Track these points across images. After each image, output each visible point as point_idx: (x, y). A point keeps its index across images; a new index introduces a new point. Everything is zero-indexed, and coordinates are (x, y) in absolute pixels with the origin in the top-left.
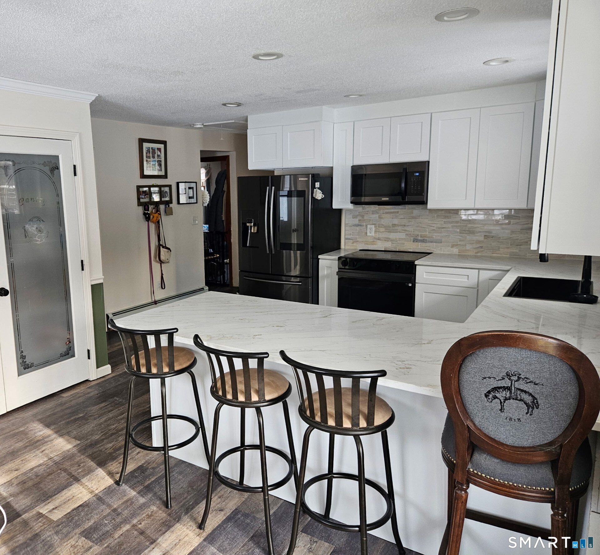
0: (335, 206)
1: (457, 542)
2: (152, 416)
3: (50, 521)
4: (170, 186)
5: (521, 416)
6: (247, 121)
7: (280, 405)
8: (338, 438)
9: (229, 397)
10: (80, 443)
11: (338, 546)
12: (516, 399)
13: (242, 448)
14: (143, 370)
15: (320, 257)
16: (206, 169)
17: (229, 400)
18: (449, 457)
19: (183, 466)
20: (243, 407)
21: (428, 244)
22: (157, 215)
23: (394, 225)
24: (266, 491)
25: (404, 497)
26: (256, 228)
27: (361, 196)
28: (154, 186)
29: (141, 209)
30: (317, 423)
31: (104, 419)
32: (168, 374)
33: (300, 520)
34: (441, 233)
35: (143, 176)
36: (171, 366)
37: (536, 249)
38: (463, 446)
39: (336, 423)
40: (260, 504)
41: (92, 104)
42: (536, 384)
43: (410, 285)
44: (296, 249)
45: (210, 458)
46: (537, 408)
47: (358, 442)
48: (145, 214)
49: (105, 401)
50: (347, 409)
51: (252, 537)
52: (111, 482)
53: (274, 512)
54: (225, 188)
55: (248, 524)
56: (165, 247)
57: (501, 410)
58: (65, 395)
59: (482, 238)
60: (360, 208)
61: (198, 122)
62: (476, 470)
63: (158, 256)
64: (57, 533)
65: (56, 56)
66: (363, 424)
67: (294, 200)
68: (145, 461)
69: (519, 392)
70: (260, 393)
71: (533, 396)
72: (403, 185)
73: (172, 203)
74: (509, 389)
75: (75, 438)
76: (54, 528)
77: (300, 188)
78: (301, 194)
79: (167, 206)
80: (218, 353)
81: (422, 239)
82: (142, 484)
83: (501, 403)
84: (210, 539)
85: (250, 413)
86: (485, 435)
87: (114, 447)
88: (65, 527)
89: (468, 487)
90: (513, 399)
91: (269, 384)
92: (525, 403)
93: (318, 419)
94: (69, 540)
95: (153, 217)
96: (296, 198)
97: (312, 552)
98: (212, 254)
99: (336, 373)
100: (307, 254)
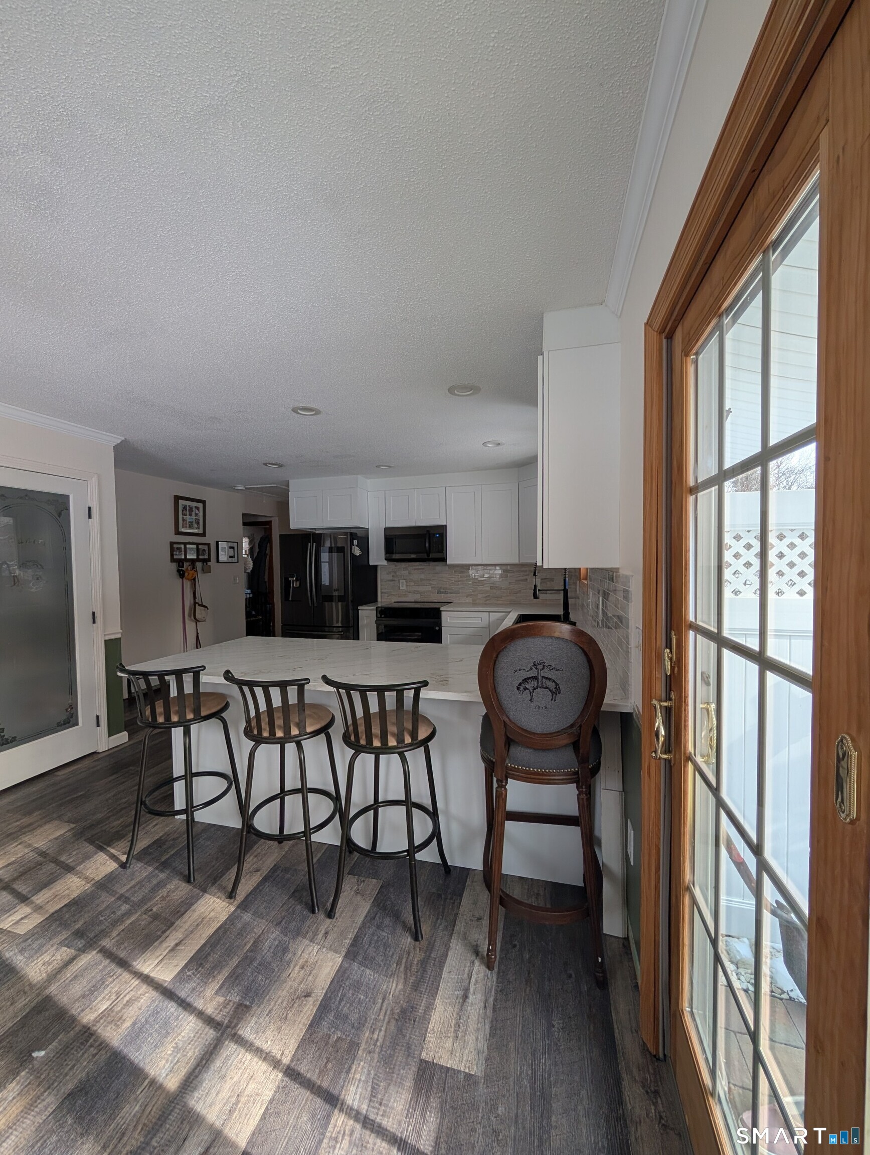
0: (371, 563)
1: (500, 841)
2: (174, 777)
3: (15, 936)
4: (209, 545)
5: (547, 703)
6: (288, 486)
7: (323, 736)
8: (382, 758)
9: (266, 734)
10: (75, 827)
11: (385, 880)
12: (543, 688)
13: (282, 794)
14: (161, 720)
15: (359, 608)
16: (249, 539)
17: (266, 738)
18: (488, 758)
19: (212, 829)
20: (282, 743)
21: (449, 595)
22: (193, 571)
23: (421, 580)
24: (308, 834)
25: (447, 812)
26: (298, 583)
27: (392, 553)
28: (190, 543)
29: (174, 566)
30: (362, 746)
31: (112, 794)
32: (193, 721)
33: (346, 862)
34: (458, 585)
35: (178, 533)
36: (197, 710)
37: (541, 565)
38: (500, 742)
39: (381, 743)
40: (302, 854)
41: (116, 448)
42: (557, 670)
43: (437, 629)
44: (337, 601)
45: (243, 806)
46: (559, 693)
47: (404, 760)
48: (178, 571)
49: (116, 773)
50: (392, 729)
51: (294, 892)
52: (115, 867)
53: (319, 860)
54: (268, 552)
55: (288, 880)
56: (202, 605)
57: (531, 700)
58: (59, 773)
59: (488, 589)
60: (392, 565)
61: (239, 484)
62: (513, 764)
63: (193, 615)
64: (21, 951)
65: (67, 378)
66: (408, 740)
67: (335, 555)
68: (163, 833)
69: (544, 680)
70: (301, 726)
71: (555, 683)
72: (427, 545)
73: (210, 561)
74: (536, 678)
75: (69, 821)
76: (17, 945)
77: (339, 545)
78: (341, 550)
79: (205, 564)
80: (251, 684)
81: (444, 591)
82: (157, 860)
83: (530, 693)
84: (244, 906)
85: (291, 748)
86: (518, 727)
87: (123, 824)
88: (37, 939)
89: (507, 783)
90: (540, 688)
91: (310, 716)
92: (550, 690)
93: (363, 742)
94: (40, 956)
95: (189, 574)
96: (336, 554)
97: (359, 893)
98: (255, 616)
99: (380, 688)
100: (347, 606)
